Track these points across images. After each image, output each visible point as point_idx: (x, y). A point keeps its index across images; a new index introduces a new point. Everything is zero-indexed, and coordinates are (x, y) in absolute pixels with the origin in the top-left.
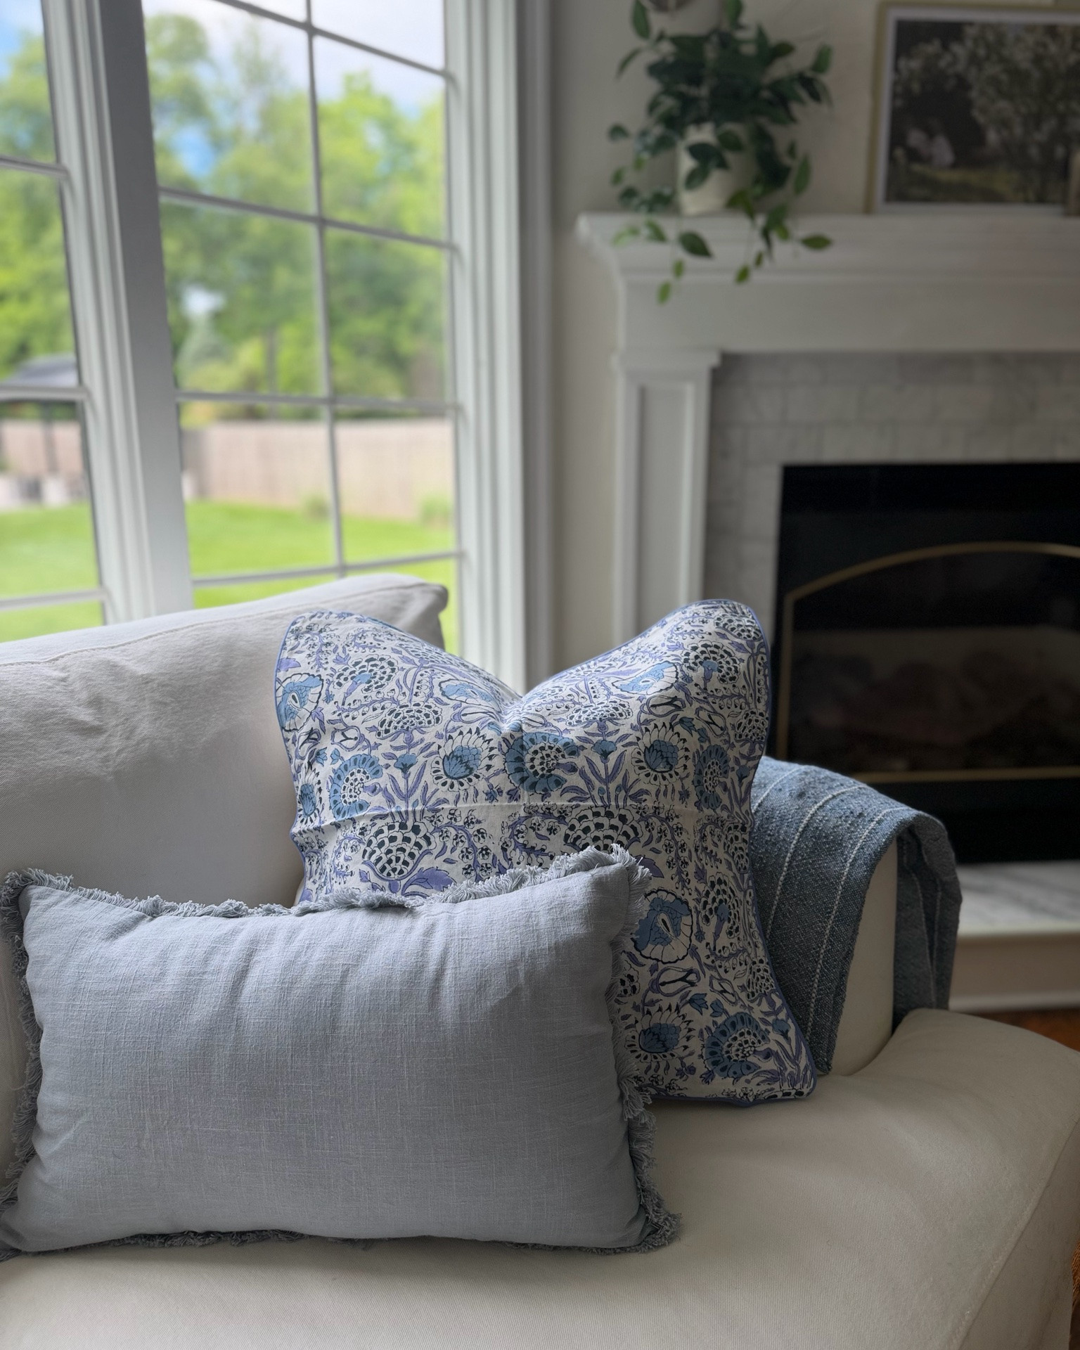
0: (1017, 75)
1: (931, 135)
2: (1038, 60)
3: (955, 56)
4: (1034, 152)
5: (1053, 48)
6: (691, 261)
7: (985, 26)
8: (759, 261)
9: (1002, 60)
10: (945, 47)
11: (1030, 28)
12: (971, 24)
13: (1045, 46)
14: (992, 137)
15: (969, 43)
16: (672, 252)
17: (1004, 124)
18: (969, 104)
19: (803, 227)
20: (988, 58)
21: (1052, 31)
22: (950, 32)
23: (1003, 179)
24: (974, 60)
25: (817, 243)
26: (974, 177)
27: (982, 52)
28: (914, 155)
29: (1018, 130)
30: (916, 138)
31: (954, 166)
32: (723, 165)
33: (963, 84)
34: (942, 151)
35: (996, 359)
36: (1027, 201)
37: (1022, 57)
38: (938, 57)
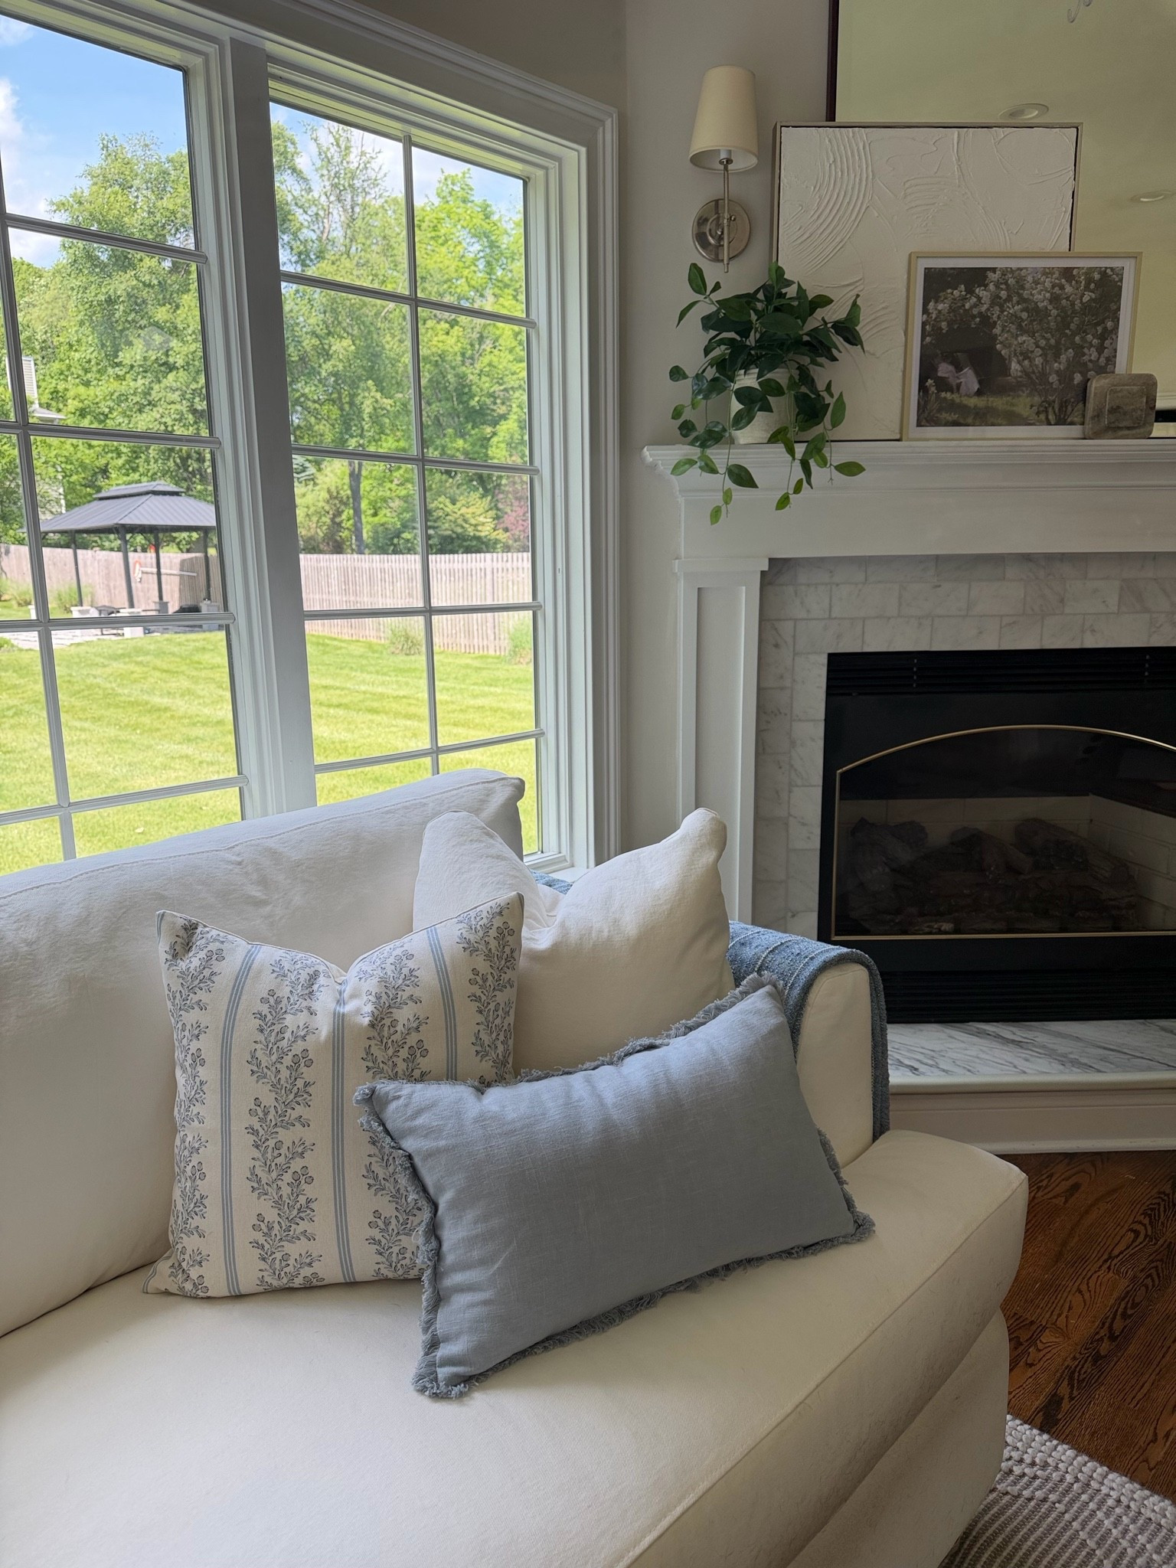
0: (1037, 313)
1: (959, 368)
2: (1055, 299)
3: (979, 299)
4: (1053, 378)
5: (1068, 289)
6: (738, 492)
7: (1005, 272)
8: (798, 489)
9: (1022, 300)
10: (970, 291)
11: (1047, 272)
12: (994, 270)
13: (1062, 288)
14: (1014, 366)
15: (991, 287)
16: (721, 481)
17: (1026, 355)
18: (994, 338)
19: (838, 454)
20: (1009, 299)
21: (1067, 273)
22: (975, 277)
23: (1023, 404)
24: (995, 300)
25: (851, 469)
26: (998, 402)
27: (1003, 294)
28: (943, 385)
29: (1038, 361)
30: (944, 370)
31: (979, 393)
32: (767, 408)
33: (986, 321)
34: (969, 380)
36: (1049, 424)
37: (1040, 298)
38: (964, 299)
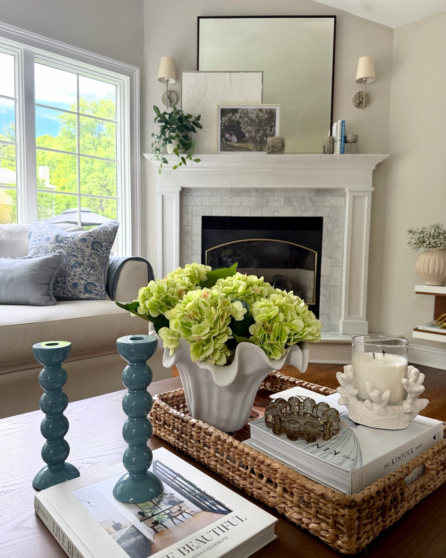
0: (252, 121)
1: (231, 135)
2: (257, 117)
3: (236, 117)
4: (258, 138)
5: (261, 114)
6: (164, 165)
7: (243, 109)
8: (180, 164)
9: (248, 117)
10: (233, 114)
11: (255, 110)
12: (240, 109)
13: (259, 114)
14: (247, 135)
15: (239, 113)
16: (160, 162)
17: (250, 132)
18: (241, 128)
19: (194, 157)
20: (244, 117)
21: (260, 110)
22: (235, 111)
23: (250, 145)
24: (241, 117)
25: (197, 160)
26: (243, 145)
27: (243, 115)
28: (227, 140)
29: (254, 134)
30: (227, 136)
31: (237, 142)
32: (170, 142)
33: (238, 123)
34: (234, 139)
35: (257, 190)
36: (257, 151)
37: (253, 116)
38: (232, 117)
